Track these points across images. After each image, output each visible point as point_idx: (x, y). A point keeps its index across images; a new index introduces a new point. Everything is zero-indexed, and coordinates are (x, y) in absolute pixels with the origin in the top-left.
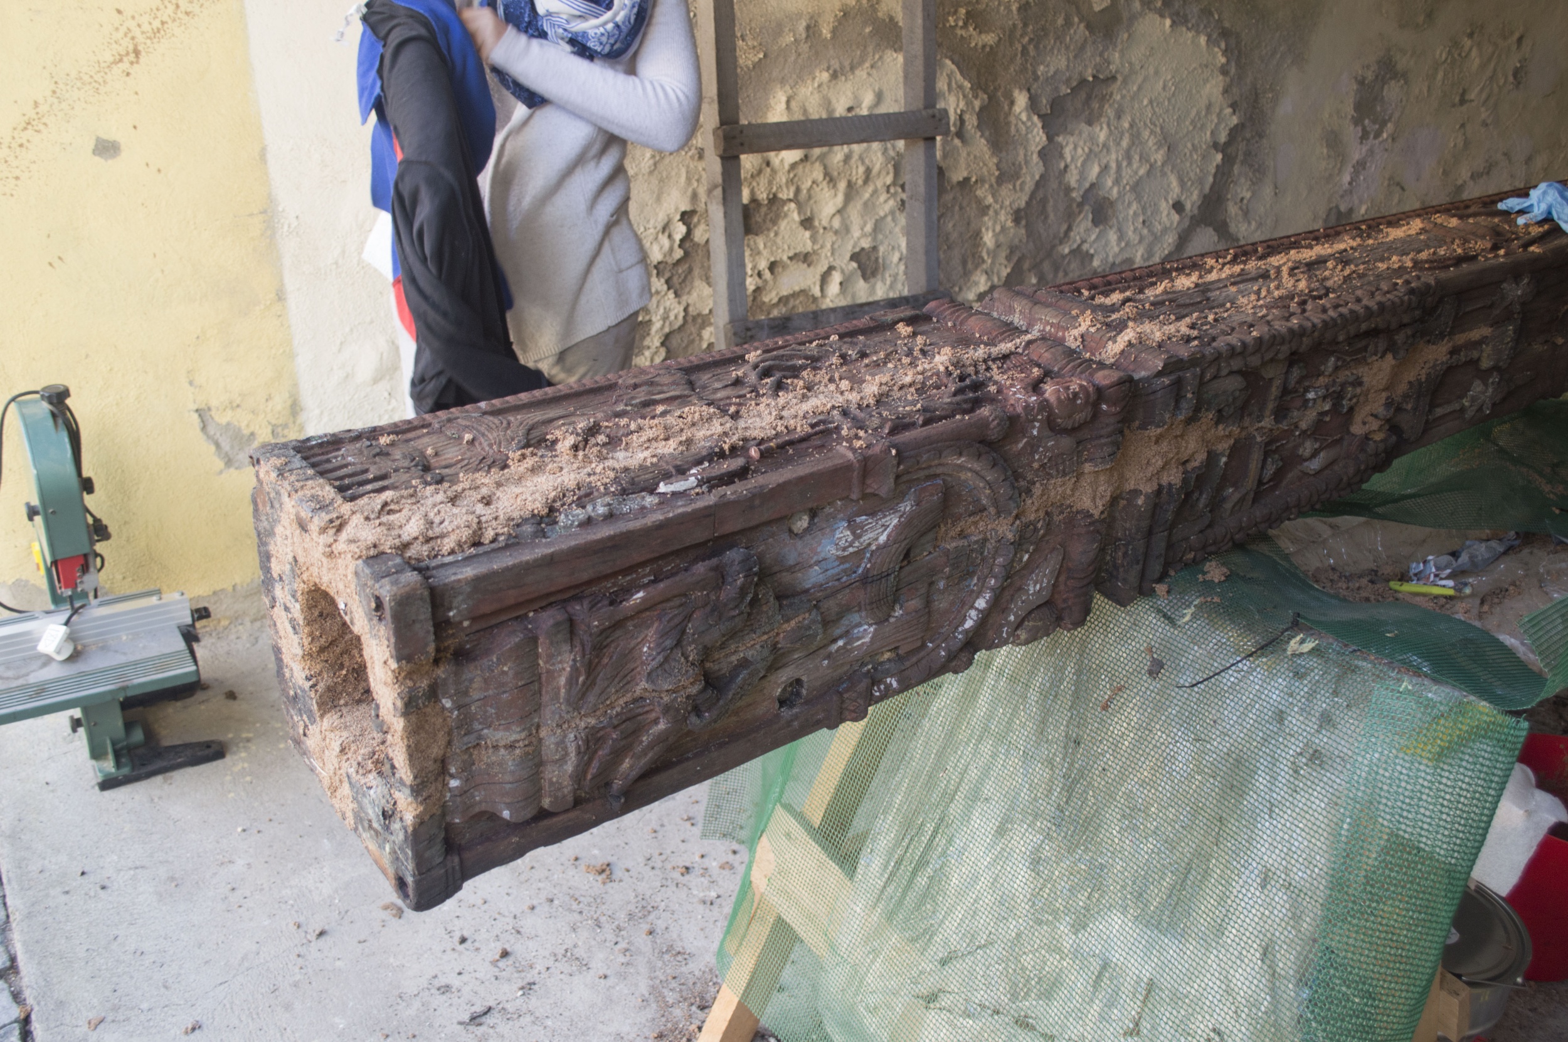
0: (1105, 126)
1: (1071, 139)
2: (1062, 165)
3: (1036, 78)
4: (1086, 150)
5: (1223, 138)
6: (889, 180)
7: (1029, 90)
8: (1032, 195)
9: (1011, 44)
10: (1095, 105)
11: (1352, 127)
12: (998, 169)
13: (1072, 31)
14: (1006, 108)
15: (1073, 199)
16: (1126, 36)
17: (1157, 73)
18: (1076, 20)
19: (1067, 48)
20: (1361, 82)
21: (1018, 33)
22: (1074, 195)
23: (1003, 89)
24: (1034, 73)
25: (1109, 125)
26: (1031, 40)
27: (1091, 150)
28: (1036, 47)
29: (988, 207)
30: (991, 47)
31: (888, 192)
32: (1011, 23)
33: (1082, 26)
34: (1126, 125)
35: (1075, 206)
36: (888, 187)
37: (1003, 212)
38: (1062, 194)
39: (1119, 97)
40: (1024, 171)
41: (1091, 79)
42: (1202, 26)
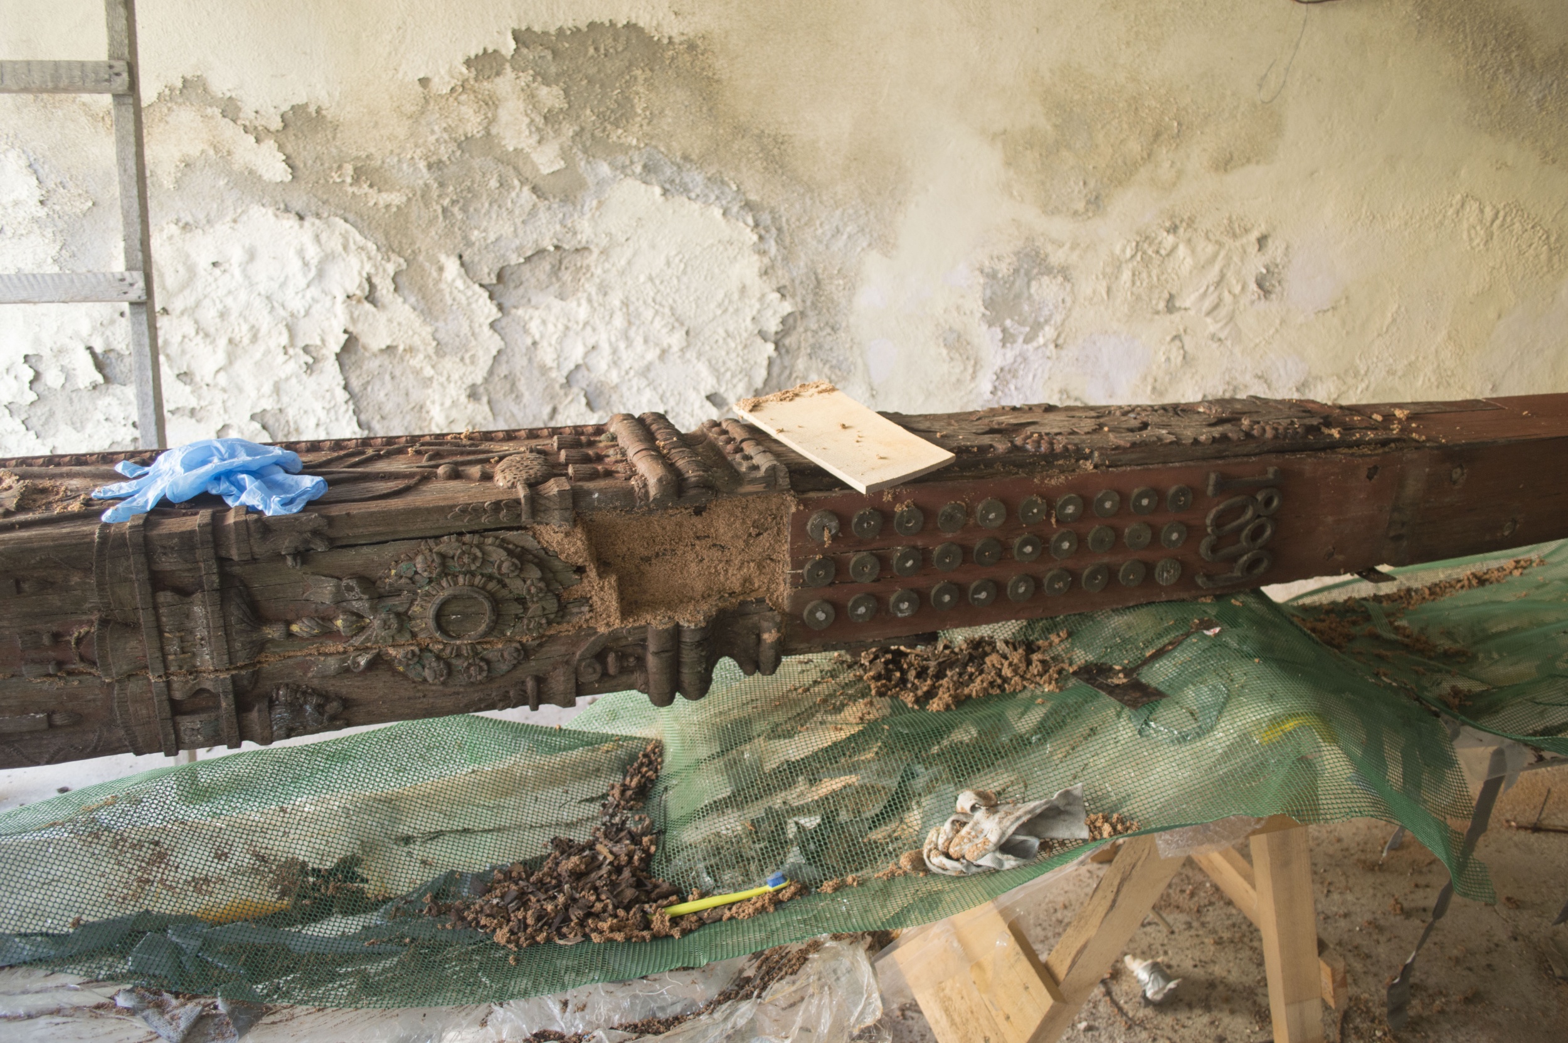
0: (584, 302)
1: (536, 313)
2: (529, 341)
3: (469, 244)
4: (560, 327)
5: (773, 326)
6: (284, 340)
7: (461, 257)
8: (491, 372)
9: (426, 206)
10: (566, 276)
11: (984, 327)
12: (434, 339)
13: (513, 194)
14: (435, 274)
15: (554, 380)
16: (595, 203)
17: (653, 246)
18: (516, 182)
19: (511, 212)
20: (993, 276)
21: (435, 193)
22: (554, 374)
23: (424, 253)
24: (465, 238)
25: (590, 301)
26: (453, 202)
27: (567, 328)
28: (464, 209)
29: (431, 379)
30: (399, 207)
31: (286, 353)
32: (421, 182)
33: (526, 190)
34: (617, 303)
35: (557, 387)
36: (284, 347)
37: (452, 385)
38: (536, 373)
39: (599, 271)
40: (473, 343)
41: (552, 249)
42: (713, 197)
